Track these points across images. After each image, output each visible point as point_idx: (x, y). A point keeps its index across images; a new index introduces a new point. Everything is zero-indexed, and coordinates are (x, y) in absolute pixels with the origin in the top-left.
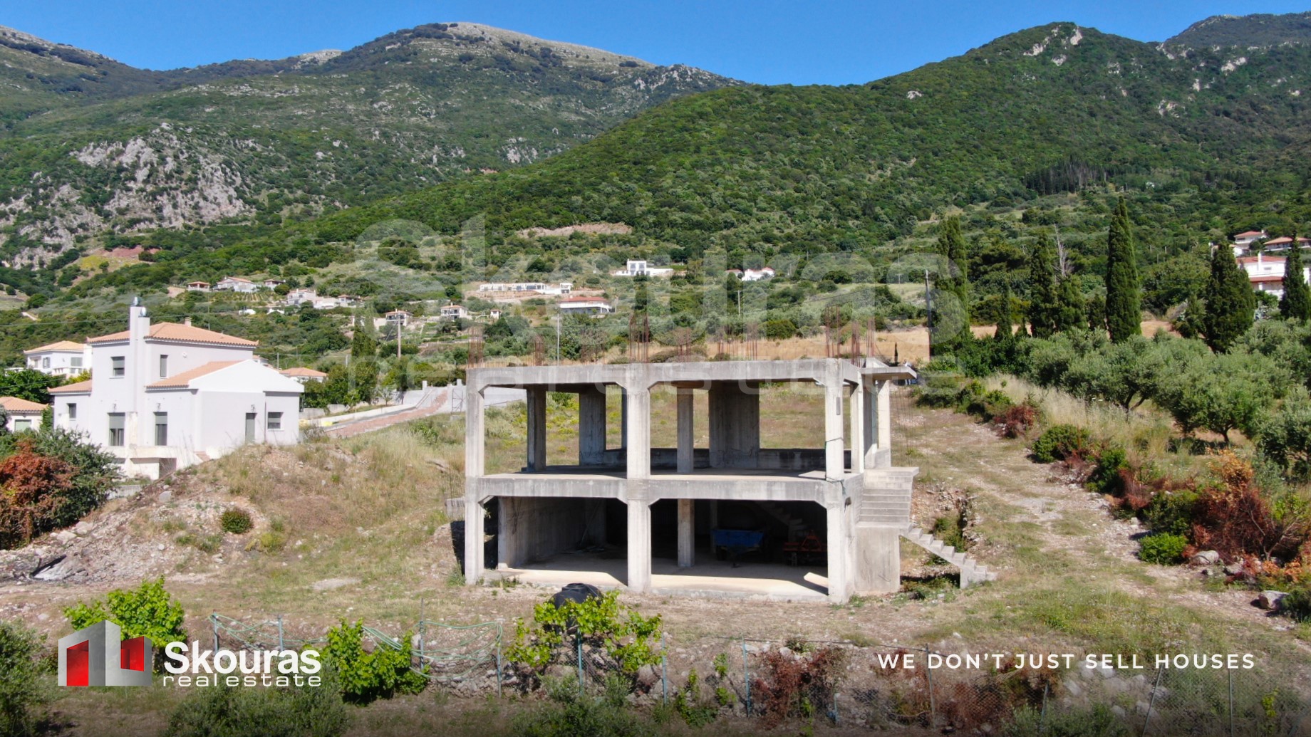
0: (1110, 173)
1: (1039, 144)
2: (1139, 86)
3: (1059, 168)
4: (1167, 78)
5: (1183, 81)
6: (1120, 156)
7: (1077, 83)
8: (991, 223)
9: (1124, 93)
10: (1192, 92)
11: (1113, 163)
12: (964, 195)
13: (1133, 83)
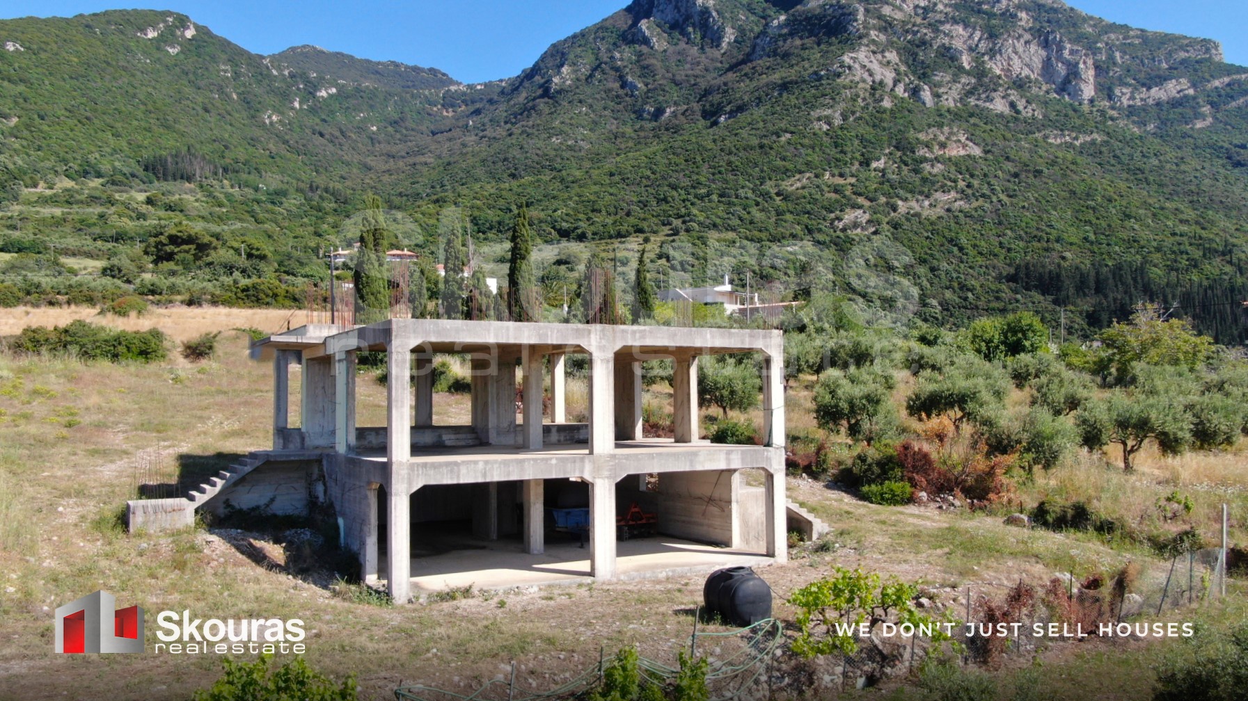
0: (225, 170)
1: (155, 128)
2: (249, 92)
3: (176, 156)
4: (272, 91)
5: (285, 97)
6: (233, 155)
7: (191, 76)
8: (111, 202)
9: (235, 96)
10: (293, 108)
11: (228, 161)
12: (76, 168)
13: (242, 89)
